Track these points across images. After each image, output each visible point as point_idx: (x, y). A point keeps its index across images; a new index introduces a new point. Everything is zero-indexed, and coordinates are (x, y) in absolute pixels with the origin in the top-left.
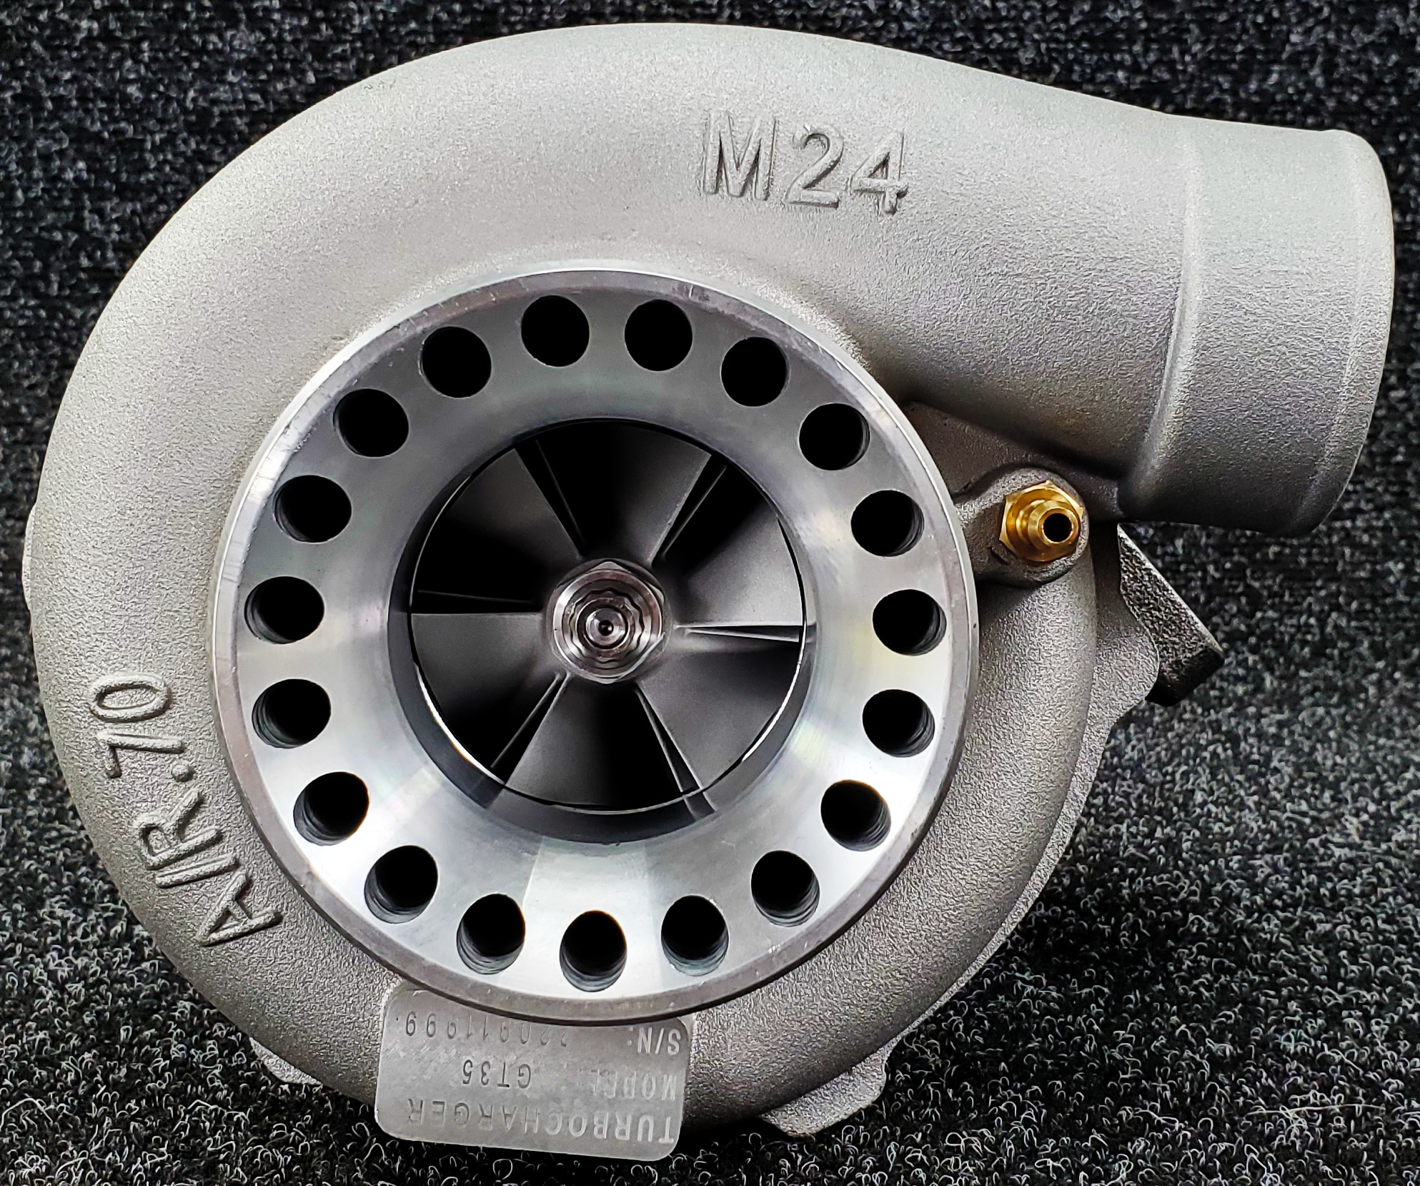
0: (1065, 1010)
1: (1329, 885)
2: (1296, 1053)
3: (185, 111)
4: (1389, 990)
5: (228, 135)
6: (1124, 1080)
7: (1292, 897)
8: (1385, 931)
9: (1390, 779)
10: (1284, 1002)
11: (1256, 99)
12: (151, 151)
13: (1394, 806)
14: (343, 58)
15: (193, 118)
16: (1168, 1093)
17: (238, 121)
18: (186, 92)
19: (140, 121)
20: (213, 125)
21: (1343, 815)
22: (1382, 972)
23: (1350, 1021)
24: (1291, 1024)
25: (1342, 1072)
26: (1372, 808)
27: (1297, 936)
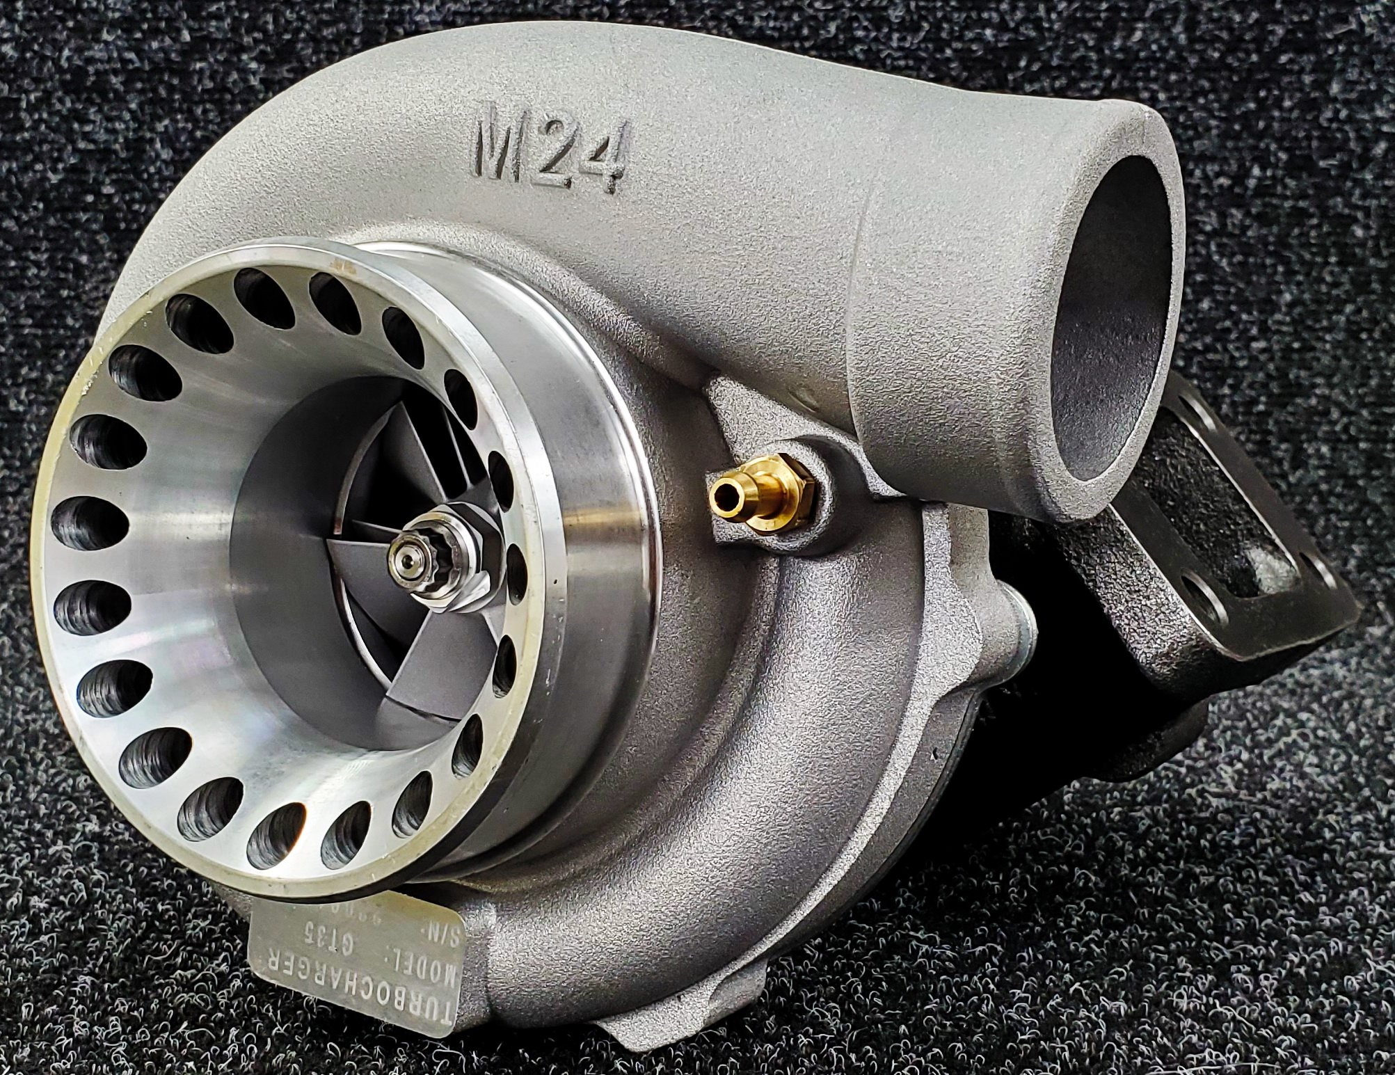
0: (960, 970)
1: (1209, 836)
2: (1188, 1010)
3: (60, 70)
4: (1274, 944)
5: (103, 94)
6: (1023, 1041)
7: (1173, 849)
8: (1266, 882)
9: (1261, 726)
10: (1174, 957)
11: (1119, 56)
12: (26, 110)
13: (1267, 754)
14: (218, 17)
15: (68, 77)
16: (1067, 1054)
17: (114, 80)
18: (61, 51)
19: (14, 80)
20: (89, 84)
21: (1217, 764)
22: (1266, 926)
23: (1240, 976)
24: (1181, 980)
25: (1234, 1030)
26: (1245, 756)
27: (1181, 890)
